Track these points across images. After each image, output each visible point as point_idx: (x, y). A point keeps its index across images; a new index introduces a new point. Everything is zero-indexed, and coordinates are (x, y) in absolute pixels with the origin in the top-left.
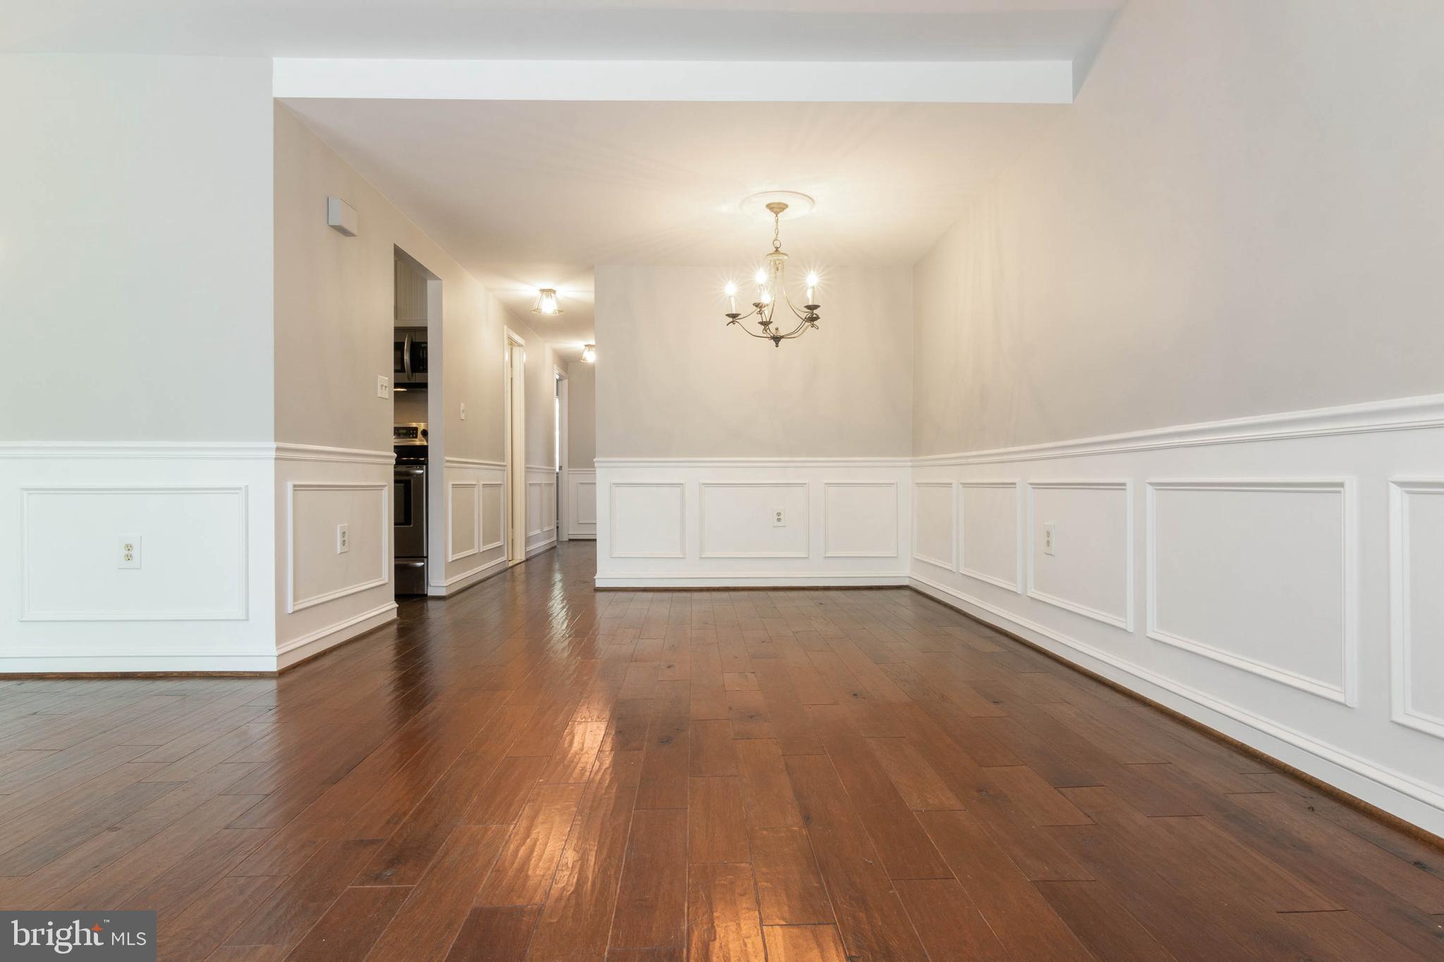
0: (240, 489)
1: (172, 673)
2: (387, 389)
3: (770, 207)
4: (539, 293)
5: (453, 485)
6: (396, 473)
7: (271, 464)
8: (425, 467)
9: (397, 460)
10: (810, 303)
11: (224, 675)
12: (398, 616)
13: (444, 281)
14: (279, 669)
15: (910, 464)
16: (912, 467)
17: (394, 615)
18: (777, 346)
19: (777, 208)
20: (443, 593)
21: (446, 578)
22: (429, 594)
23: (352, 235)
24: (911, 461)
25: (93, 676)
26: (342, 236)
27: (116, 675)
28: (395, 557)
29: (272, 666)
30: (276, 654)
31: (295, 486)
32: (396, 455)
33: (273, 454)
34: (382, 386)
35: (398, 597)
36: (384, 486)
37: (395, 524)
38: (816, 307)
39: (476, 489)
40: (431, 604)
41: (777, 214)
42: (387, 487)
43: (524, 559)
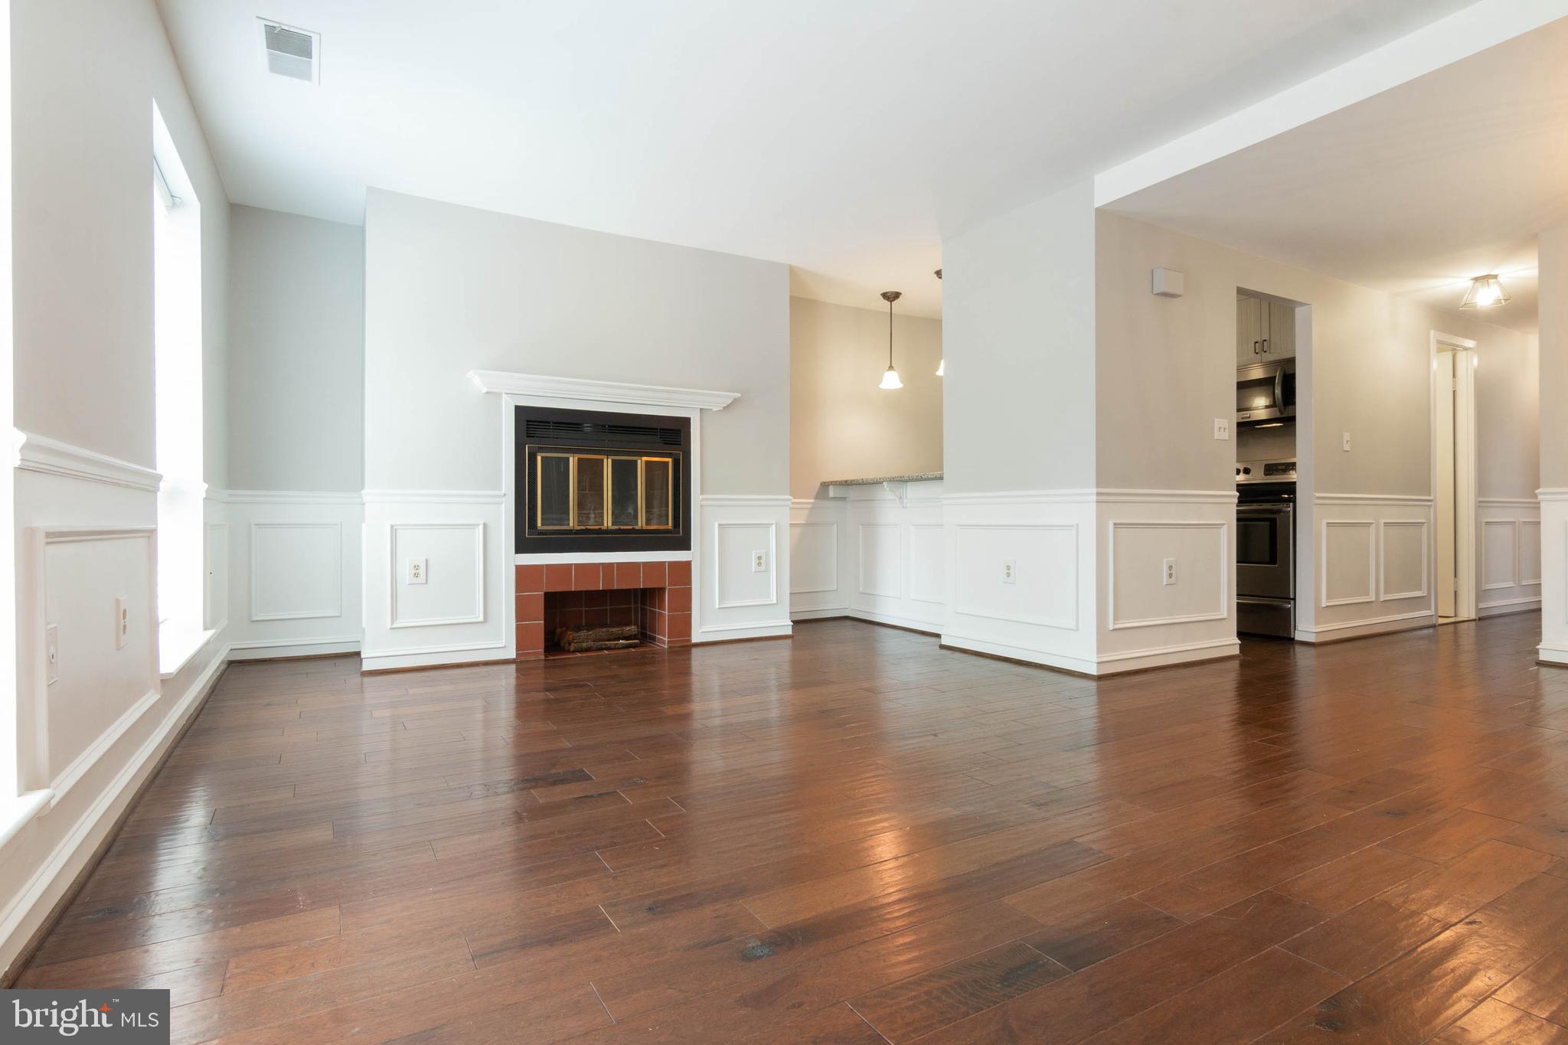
0: (1072, 526)
2: (1227, 430)
4: (1471, 283)
5: (1328, 523)
6: (1238, 512)
7: (1094, 506)
8: (1291, 504)
9: (1239, 498)
12: (1240, 652)
13: (1313, 306)
14: (1099, 674)
17: (1236, 651)
20: (1312, 639)
21: (1317, 623)
22: (1296, 638)
23: (1179, 296)
26: (1171, 299)
28: (1237, 595)
29: (1093, 671)
30: (1096, 660)
31: (1115, 524)
32: (1238, 494)
33: (1094, 498)
34: (1220, 428)
35: (1240, 634)
36: (1223, 524)
37: (1238, 562)
39: (1372, 529)
40: (1298, 649)
42: (1225, 527)
43: (1473, 616)
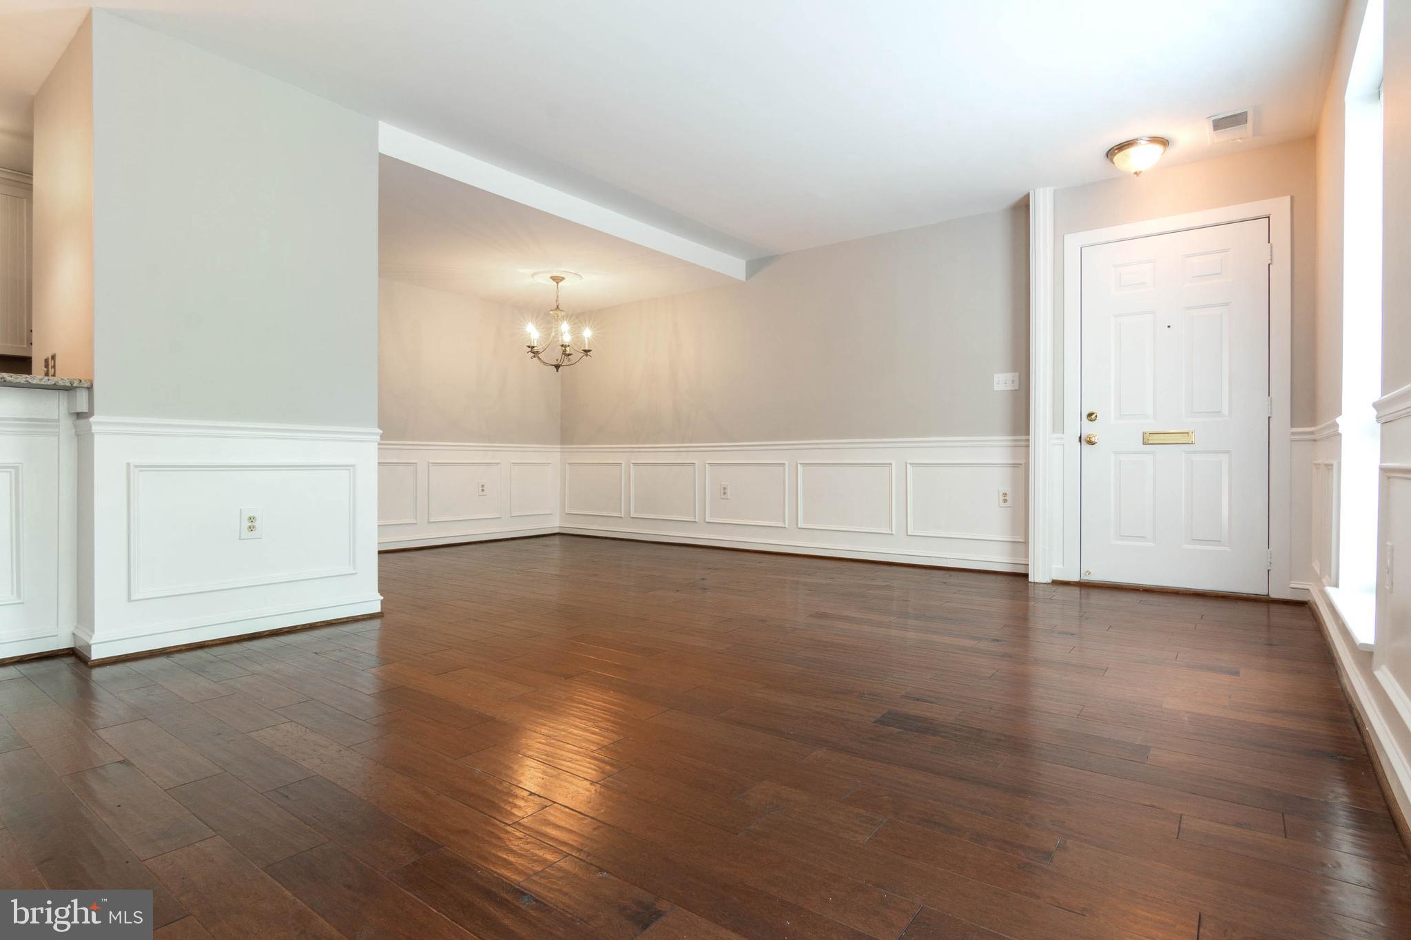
1: (296, 627)
3: (554, 279)
10: (587, 349)
11: (342, 621)
15: (559, 450)
16: (561, 452)
18: (557, 371)
19: (557, 280)
24: (561, 448)
25: (218, 642)
27: (242, 638)
38: (590, 351)
41: (558, 283)
